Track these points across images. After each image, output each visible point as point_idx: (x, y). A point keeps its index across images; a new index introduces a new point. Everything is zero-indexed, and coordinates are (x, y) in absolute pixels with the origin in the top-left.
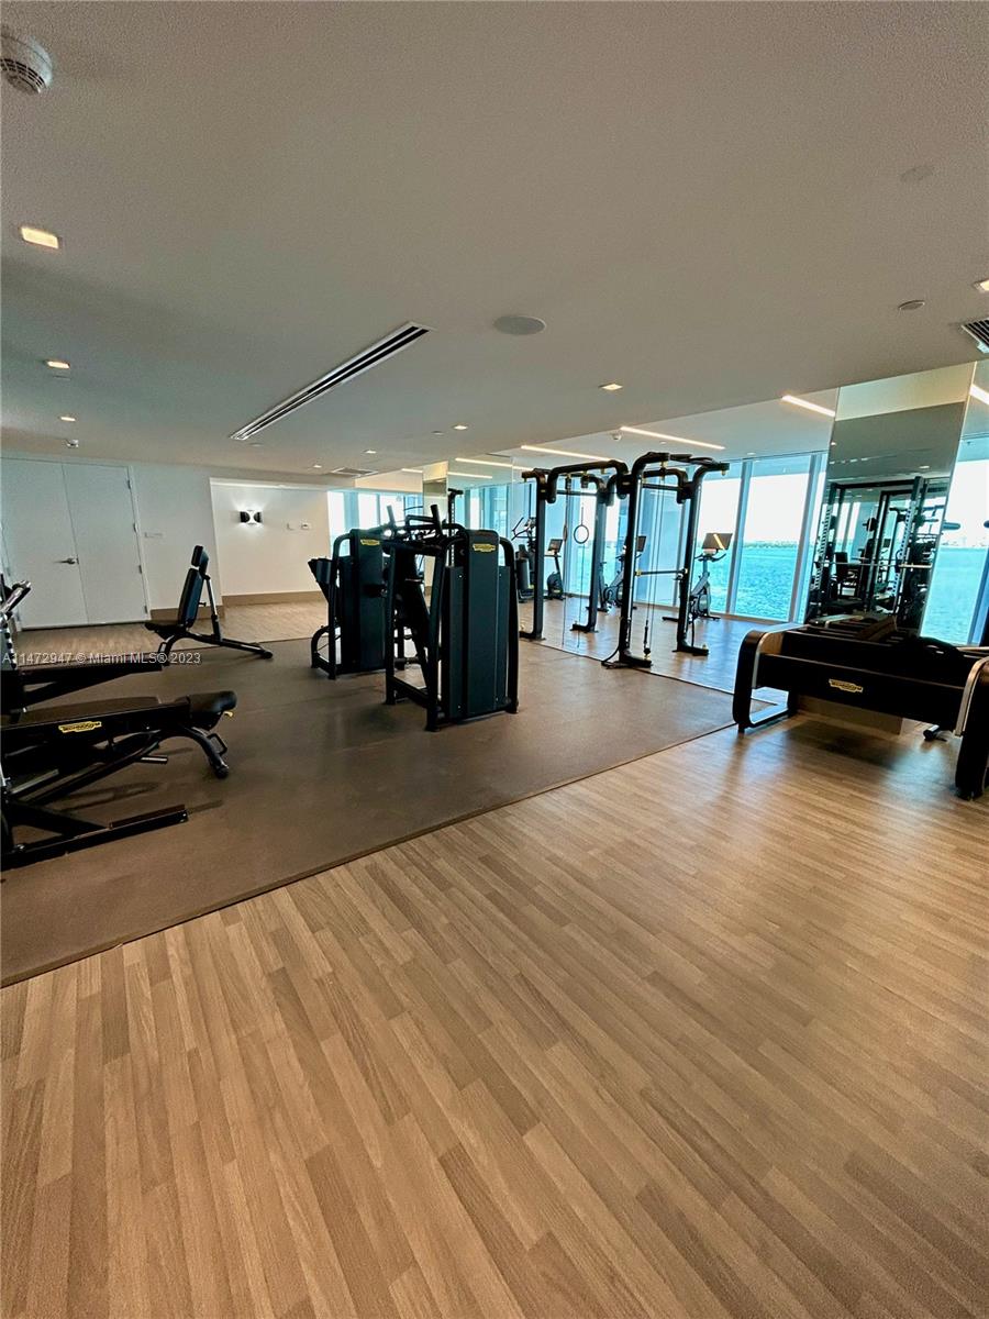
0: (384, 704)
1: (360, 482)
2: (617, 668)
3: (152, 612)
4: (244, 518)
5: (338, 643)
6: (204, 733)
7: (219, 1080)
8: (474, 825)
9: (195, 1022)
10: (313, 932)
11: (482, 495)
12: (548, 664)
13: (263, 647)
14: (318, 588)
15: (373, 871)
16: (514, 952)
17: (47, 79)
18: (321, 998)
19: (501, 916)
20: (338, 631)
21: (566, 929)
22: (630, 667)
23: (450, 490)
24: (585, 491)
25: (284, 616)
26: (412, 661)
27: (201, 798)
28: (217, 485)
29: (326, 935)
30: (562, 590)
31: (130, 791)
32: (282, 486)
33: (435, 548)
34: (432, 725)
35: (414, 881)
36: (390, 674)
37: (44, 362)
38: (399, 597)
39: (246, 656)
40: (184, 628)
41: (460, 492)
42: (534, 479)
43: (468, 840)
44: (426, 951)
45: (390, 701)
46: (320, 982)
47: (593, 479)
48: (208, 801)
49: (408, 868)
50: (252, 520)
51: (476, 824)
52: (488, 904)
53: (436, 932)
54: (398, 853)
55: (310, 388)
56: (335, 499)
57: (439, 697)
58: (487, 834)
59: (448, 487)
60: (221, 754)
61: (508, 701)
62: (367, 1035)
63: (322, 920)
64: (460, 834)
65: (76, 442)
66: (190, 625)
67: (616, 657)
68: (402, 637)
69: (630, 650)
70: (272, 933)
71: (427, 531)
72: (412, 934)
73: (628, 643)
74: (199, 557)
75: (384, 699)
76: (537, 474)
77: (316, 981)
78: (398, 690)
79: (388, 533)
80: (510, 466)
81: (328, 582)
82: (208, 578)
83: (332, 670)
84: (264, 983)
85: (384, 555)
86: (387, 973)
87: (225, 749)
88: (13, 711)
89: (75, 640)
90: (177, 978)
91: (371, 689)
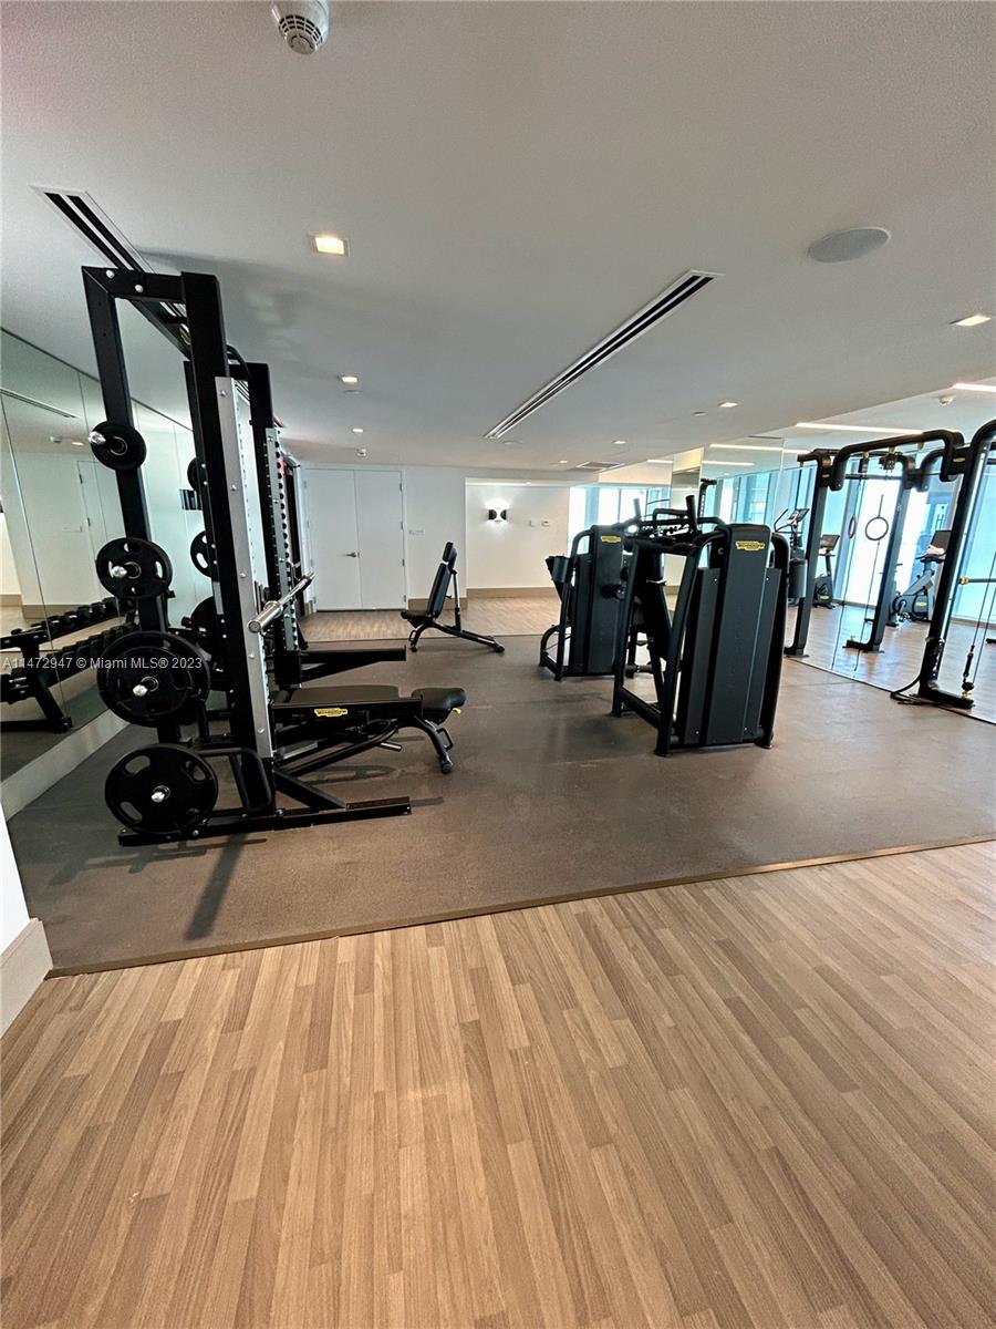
0: (610, 715)
1: (604, 476)
2: (915, 704)
3: (410, 601)
4: (492, 515)
5: (567, 643)
6: (434, 727)
7: (400, 1147)
8: (711, 891)
9: (386, 1056)
10: (514, 984)
11: (737, 485)
12: (812, 688)
13: (497, 641)
14: (553, 585)
15: (585, 921)
16: (766, 1107)
17: (324, 30)
18: (514, 1079)
19: (745, 1038)
20: (568, 631)
21: (848, 1096)
22: (936, 705)
23: (702, 480)
24: (889, 473)
25: (518, 611)
26: (643, 670)
27: (425, 793)
28: (473, 486)
29: (526, 990)
30: (831, 596)
31: (369, 773)
32: (529, 483)
33: (687, 546)
34: (662, 749)
35: (633, 949)
36: (619, 683)
37: (339, 378)
38: (637, 600)
39: (478, 649)
40: (431, 618)
41: (713, 482)
42: (815, 462)
43: (701, 910)
44: (642, 1058)
45: (616, 712)
46: (514, 1054)
47: (901, 458)
48: (431, 796)
49: (625, 931)
50: (499, 517)
51: (713, 890)
52: (726, 1013)
53: (655, 1032)
54: (615, 905)
55: (564, 375)
56: (577, 495)
57: (675, 716)
58: (728, 910)
59: (701, 477)
60: (447, 749)
61: (760, 732)
62: (563, 1161)
63: (525, 972)
64: (694, 901)
65: (364, 451)
66: (436, 616)
67: (915, 689)
68: (634, 643)
69: (938, 682)
70: (471, 970)
71: (678, 526)
72: (626, 1024)
73: (937, 673)
74: (449, 554)
75: (610, 710)
76: (817, 456)
77: (510, 1052)
78: (625, 703)
79: (633, 529)
80: (779, 449)
81: (563, 581)
82: (455, 573)
83: (559, 672)
84: (457, 1033)
85: (625, 552)
86: (592, 1074)
87: (452, 745)
88: (292, 686)
89: (351, 623)
90: (378, 994)
91: (597, 696)
